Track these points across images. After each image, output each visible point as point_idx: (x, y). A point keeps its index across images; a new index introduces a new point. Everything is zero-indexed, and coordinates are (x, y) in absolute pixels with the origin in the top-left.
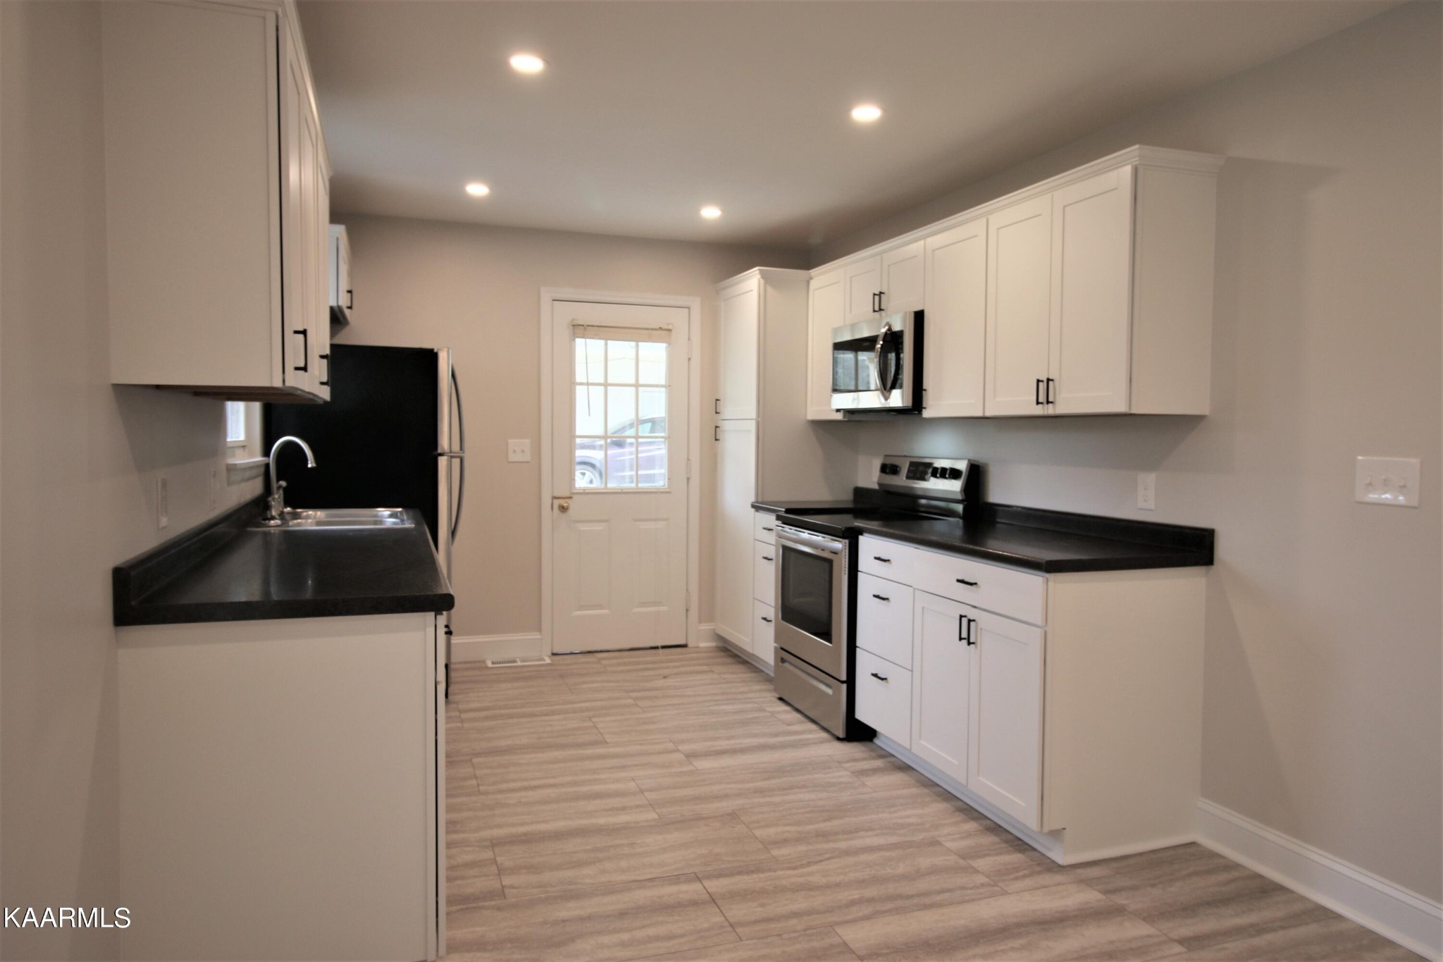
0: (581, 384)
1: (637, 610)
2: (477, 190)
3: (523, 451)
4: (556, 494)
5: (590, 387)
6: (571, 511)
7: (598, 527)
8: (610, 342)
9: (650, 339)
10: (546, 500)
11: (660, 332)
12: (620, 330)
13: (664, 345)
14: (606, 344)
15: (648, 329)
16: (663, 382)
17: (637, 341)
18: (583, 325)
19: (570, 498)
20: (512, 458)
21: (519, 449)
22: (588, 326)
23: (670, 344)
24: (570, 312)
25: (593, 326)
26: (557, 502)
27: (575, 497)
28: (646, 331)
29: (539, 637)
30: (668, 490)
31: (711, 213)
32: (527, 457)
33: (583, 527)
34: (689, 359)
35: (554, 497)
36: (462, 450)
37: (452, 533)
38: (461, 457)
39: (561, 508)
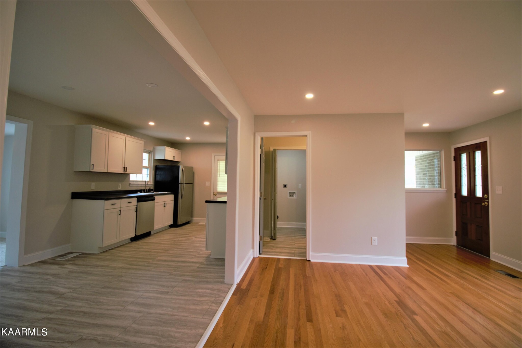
2: (188, 138)
6: (217, 195)
10: (212, 194)
20: (206, 185)
21: (207, 183)
24: (217, 158)
27: (217, 193)
32: (209, 185)
35: (214, 193)
36: (184, 183)
37: (182, 197)
38: (184, 184)
39: (215, 195)
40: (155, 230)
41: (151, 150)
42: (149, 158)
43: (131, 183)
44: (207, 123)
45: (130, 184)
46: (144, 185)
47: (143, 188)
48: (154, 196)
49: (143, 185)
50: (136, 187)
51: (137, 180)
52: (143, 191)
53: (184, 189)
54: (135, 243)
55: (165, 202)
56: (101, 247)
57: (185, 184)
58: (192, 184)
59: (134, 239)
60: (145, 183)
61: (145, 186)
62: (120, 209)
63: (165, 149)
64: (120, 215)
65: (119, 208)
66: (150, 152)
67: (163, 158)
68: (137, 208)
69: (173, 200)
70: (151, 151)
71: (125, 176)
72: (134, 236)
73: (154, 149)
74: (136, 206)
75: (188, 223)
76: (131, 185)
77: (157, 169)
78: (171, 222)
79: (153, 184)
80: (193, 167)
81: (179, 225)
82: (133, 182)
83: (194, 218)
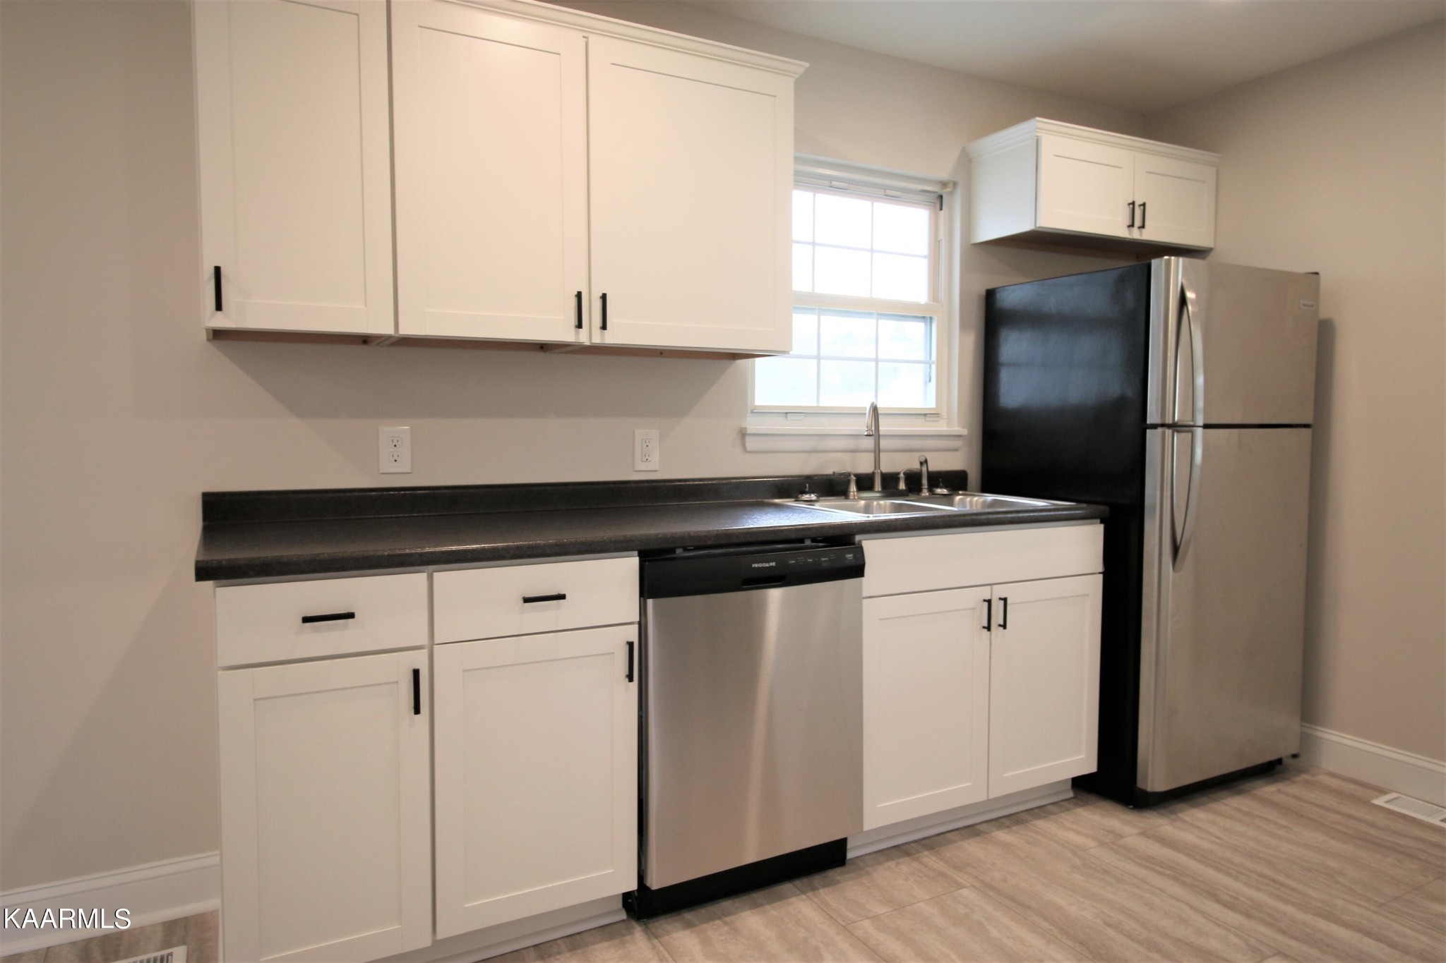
36: (1200, 422)
37: (1176, 549)
38: (1199, 432)
41: (944, 175)
42: (935, 243)
43: (752, 424)
45: (743, 434)
46: (869, 443)
48: (858, 538)
51: (828, 401)
53: (1196, 473)
55: (999, 592)
57: (1206, 426)
58: (1311, 425)
63: (1037, 142)
66: (941, 197)
67: (1022, 226)
69: (1099, 566)
70: (944, 184)
72: (626, 886)
73: (967, 163)
76: (751, 444)
78: (1085, 761)
79: (965, 432)
80: (1317, 273)
81: (1144, 792)
82: (789, 417)
83: (1333, 738)
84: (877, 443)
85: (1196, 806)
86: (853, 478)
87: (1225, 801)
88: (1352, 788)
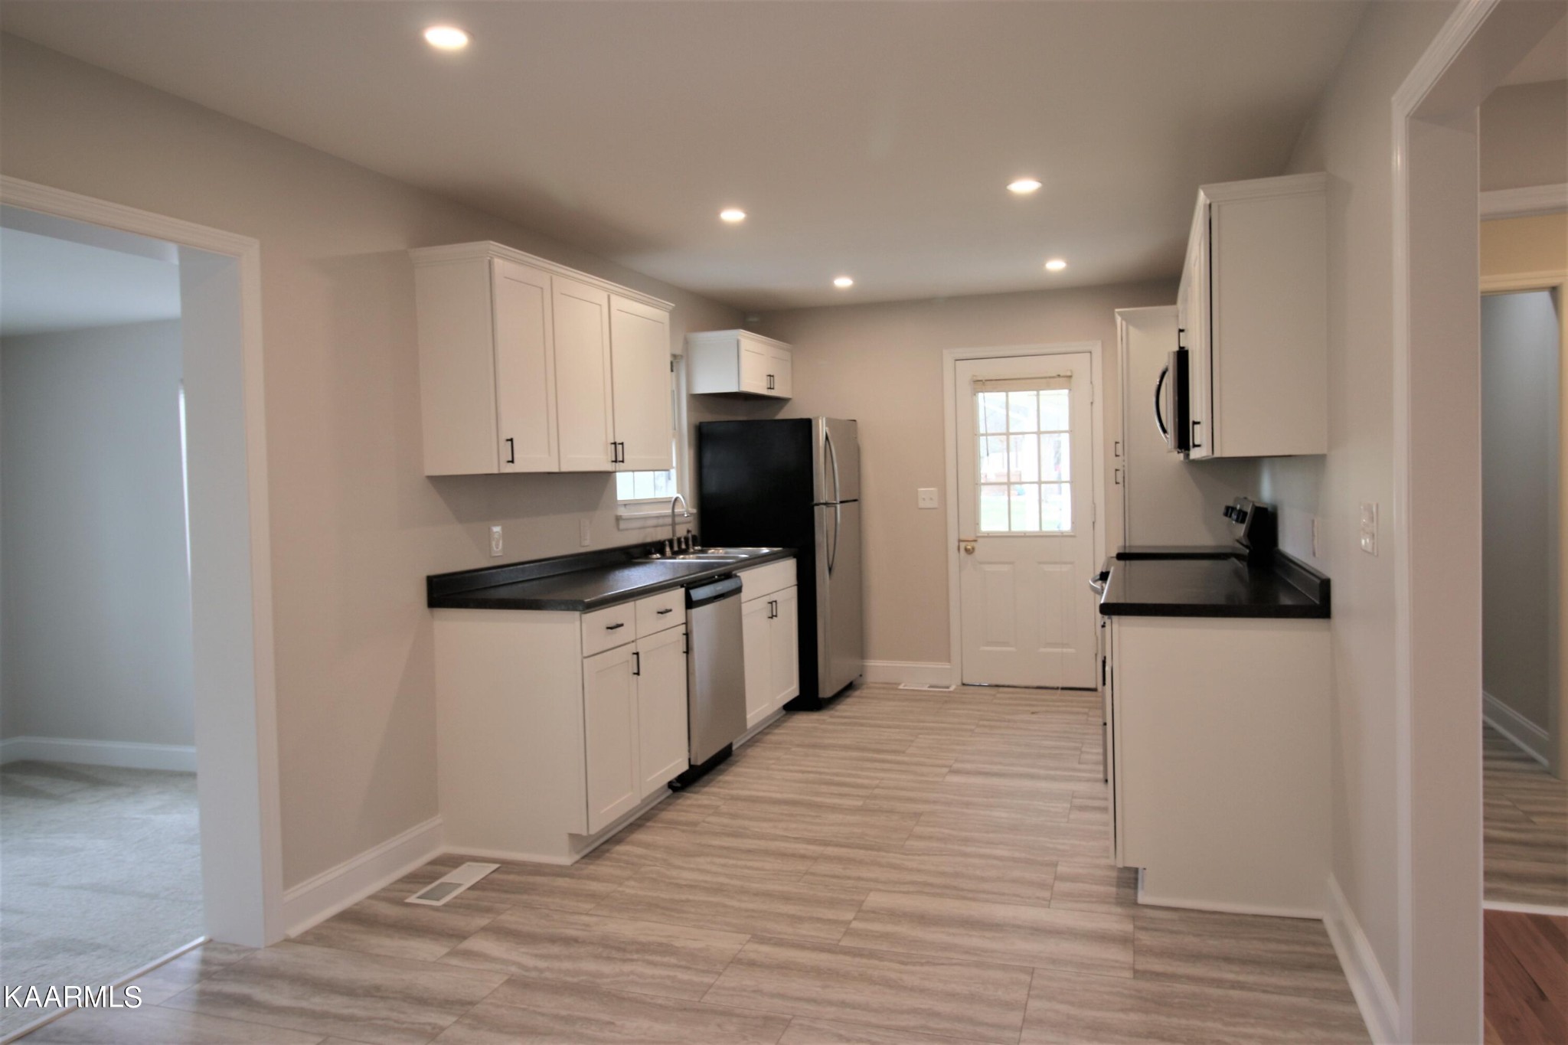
0: (983, 435)
1: (1042, 650)
2: (843, 282)
3: (931, 499)
4: (963, 537)
5: (989, 437)
6: (977, 552)
7: (1005, 568)
8: (1011, 394)
9: (1048, 387)
10: (953, 543)
11: (1058, 379)
12: (1014, 381)
13: (1066, 391)
14: (1007, 396)
15: (1045, 378)
16: (1067, 428)
17: (1038, 390)
18: (981, 381)
19: (975, 541)
20: (922, 504)
21: (927, 495)
22: (986, 380)
23: (1070, 390)
24: (968, 369)
25: (992, 380)
26: (963, 545)
27: (979, 540)
28: (1044, 380)
29: (949, 667)
30: (1072, 534)
31: (1056, 265)
32: (935, 504)
33: (988, 568)
34: (1092, 403)
35: (960, 541)
36: (838, 500)
37: (830, 570)
38: (838, 506)
39: (967, 550)
40: (751, 728)
41: (678, 353)
43: (622, 512)
44: (1024, 186)
45: (618, 519)
46: (669, 520)
47: (663, 534)
48: (734, 573)
49: (661, 521)
50: (640, 528)
51: (638, 497)
52: (668, 549)
53: (838, 527)
54: (689, 802)
55: (774, 598)
56: (584, 833)
57: (841, 502)
58: (855, 500)
59: (683, 783)
60: (669, 511)
61: (674, 524)
62: (632, 648)
63: (738, 342)
64: (636, 676)
65: (628, 643)
67: (731, 388)
68: (687, 635)
69: (796, 582)
71: (598, 482)
72: (685, 767)
73: (687, 344)
74: (682, 629)
75: (849, 688)
76: (622, 525)
77: (704, 438)
78: (792, 690)
79: (694, 511)
80: (855, 421)
81: (824, 699)
82: (627, 506)
83: (873, 664)
84: (673, 520)
85: (839, 704)
86: (667, 543)
87: (844, 702)
88: (885, 686)
